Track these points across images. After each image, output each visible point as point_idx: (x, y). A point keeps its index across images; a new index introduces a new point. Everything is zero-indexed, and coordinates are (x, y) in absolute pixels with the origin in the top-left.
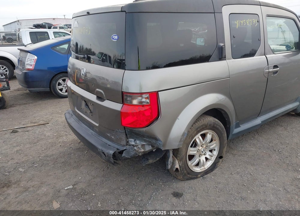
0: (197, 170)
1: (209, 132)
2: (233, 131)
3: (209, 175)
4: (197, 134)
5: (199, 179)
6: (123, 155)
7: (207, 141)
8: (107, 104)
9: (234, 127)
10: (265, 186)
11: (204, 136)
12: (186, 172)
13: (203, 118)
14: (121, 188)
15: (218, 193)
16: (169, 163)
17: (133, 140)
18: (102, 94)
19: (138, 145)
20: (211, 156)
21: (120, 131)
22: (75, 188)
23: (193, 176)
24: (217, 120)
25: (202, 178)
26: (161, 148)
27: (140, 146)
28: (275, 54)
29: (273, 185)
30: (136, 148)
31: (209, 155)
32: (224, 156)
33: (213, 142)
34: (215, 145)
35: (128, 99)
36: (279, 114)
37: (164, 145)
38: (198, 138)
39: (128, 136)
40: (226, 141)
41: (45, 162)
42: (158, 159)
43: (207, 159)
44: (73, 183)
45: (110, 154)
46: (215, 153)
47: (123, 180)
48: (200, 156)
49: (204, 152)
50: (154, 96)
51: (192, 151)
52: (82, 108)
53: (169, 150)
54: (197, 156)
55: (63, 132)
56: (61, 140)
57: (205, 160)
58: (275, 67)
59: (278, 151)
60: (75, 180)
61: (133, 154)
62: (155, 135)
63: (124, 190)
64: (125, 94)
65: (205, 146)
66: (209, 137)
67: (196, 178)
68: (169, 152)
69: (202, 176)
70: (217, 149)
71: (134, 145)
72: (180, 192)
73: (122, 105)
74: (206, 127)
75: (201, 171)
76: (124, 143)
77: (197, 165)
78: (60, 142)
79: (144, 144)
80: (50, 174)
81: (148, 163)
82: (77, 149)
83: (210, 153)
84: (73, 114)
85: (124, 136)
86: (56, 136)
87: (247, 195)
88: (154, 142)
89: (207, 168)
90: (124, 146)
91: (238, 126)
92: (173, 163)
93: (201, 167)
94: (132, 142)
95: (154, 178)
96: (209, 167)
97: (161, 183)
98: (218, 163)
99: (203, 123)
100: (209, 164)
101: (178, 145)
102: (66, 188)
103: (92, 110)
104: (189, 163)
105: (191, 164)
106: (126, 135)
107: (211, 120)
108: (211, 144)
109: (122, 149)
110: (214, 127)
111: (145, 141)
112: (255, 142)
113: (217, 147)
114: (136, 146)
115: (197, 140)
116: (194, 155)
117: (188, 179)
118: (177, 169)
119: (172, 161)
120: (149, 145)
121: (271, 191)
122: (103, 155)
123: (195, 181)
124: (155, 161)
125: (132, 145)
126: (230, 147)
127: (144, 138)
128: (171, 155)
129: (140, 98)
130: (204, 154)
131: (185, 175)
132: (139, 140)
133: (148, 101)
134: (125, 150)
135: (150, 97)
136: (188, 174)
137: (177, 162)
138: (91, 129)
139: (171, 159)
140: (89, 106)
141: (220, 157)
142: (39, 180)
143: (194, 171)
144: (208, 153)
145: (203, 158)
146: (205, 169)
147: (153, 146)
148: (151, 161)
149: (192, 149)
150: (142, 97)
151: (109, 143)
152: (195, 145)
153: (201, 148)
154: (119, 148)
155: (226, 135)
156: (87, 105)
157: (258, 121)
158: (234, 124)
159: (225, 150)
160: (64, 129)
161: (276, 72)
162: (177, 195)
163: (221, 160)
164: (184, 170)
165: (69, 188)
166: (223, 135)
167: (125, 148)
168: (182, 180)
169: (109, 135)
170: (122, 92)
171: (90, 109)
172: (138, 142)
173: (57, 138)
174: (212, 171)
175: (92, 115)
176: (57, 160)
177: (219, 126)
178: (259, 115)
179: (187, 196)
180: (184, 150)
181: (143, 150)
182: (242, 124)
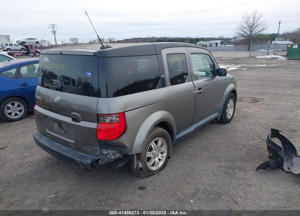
0: (154, 168)
1: (160, 139)
2: (175, 137)
3: (162, 172)
4: (152, 141)
5: (155, 175)
6: (99, 162)
7: (158, 146)
8: (83, 124)
9: (176, 134)
10: (201, 174)
11: (156, 142)
12: (146, 171)
13: (155, 129)
14: (98, 190)
15: (170, 182)
16: (135, 164)
17: (105, 150)
18: (79, 116)
19: (110, 154)
20: (162, 157)
21: (95, 144)
22: (58, 196)
23: (151, 174)
24: (164, 130)
25: (157, 174)
26: (129, 154)
27: (111, 155)
28: (199, 80)
29: (206, 172)
30: (108, 156)
31: (161, 156)
32: (171, 156)
33: (163, 146)
34: (164, 149)
35: (101, 119)
36: (205, 122)
37: (131, 151)
38: (153, 144)
39: (102, 147)
40: (171, 145)
41: (20, 180)
42: (125, 163)
43: (159, 159)
44: (55, 193)
45: (88, 163)
46: (165, 155)
47: (97, 185)
48: (155, 157)
49: (157, 155)
50: (122, 115)
51: (149, 154)
52: (54, 129)
53: (133, 154)
54: (153, 158)
55: (26, 154)
56: (27, 160)
57: (158, 160)
58: (200, 89)
59: (207, 149)
60: (55, 190)
61: (107, 161)
62: (124, 145)
63: (100, 191)
64: (99, 116)
65: (157, 150)
66: (160, 143)
67: (153, 175)
68: (134, 157)
69: (157, 173)
70: (166, 151)
71: (106, 154)
72: (143, 186)
73: (97, 123)
74: (158, 135)
75: (156, 169)
76: (99, 153)
77: (153, 165)
78: (27, 162)
79: (114, 153)
80: (29, 189)
81: (118, 167)
82: (47, 166)
83: (161, 155)
84: (42, 135)
85: (99, 148)
86: (20, 157)
87: (190, 181)
88: (123, 150)
89: (160, 167)
90: (98, 156)
91: (178, 133)
92: (138, 165)
93: (156, 166)
94: (105, 152)
95: (122, 179)
96: (161, 165)
97: (128, 182)
98: (167, 162)
99: (155, 133)
100: (161, 163)
101: (141, 150)
102: (50, 197)
103: (66, 130)
104: (148, 164)
105: (149, 164)
106: (100, 147)
107: (160, 130)
108: (161, 148)
109: (97, 158)
110: (162, 135)
111: (115, 150)
112: (191, 144)
113: (166, 150)
114: (109, 155)
115: (152, 146)
116: (150, 158)
117: (147, 177)
118: (141, 168)
119: (137, 163)
120: (118, 153)
121: (205, 176)
122: (81, 165)
123: (153, 177)
124: (123, 165)
125: (105, 154)
126: (174, 150)
127: (116, 147)
128: (135, 158)
129: (111, 118)
130: (158, 156)
131: (145, 173)
132: (111, 149)
133: (118, 119)
134: (100, 159)
135: (119, 116)
136: (148, 172)
137: (140, 163)
138: (65, 146)
139: (135, 162)
140: (62, 127)
141: (168, 157)
142: (21, 195)
143: (151, 169)
144: (160, 155)
145: (157, 159)
146: (159, 167)
147: (121, 153)
148: (120, 165)
149: (149, 153)
150: (113, 117)
151: (85, 155)
152: (151, 149)
153: (155, 151)
154: (94, 158)
155: (171, 140)
156: (60, 126)
157: (192, 129)
158: (176, 132)
159: (171, 151)
160: (26, 150)
161: (201, 93)
162: (142, 188)
163: (169, 160)
164: (145, 169)
165: (52, 196)
166: (170, 141)
167: (99, 157)
168: (143, 178)
169: (85, 149)
170: (97, 114)
171: (64, 129)
172: (109, 151)
173: (22, 159)
174: (164, 169)
175: (66, 134)
176: (31, 177)
177: (166, 134)
178: (192, 124)
179: (149, 188)
180: (144, 154)
181: (114, 157)
182: (181, 132)
